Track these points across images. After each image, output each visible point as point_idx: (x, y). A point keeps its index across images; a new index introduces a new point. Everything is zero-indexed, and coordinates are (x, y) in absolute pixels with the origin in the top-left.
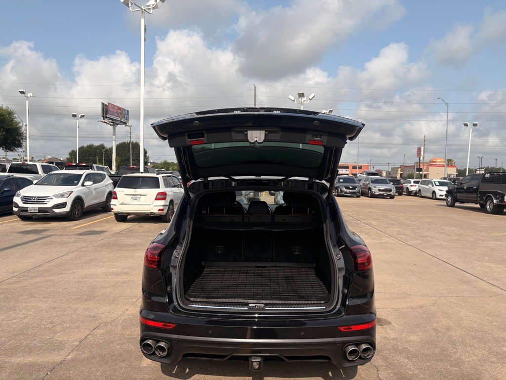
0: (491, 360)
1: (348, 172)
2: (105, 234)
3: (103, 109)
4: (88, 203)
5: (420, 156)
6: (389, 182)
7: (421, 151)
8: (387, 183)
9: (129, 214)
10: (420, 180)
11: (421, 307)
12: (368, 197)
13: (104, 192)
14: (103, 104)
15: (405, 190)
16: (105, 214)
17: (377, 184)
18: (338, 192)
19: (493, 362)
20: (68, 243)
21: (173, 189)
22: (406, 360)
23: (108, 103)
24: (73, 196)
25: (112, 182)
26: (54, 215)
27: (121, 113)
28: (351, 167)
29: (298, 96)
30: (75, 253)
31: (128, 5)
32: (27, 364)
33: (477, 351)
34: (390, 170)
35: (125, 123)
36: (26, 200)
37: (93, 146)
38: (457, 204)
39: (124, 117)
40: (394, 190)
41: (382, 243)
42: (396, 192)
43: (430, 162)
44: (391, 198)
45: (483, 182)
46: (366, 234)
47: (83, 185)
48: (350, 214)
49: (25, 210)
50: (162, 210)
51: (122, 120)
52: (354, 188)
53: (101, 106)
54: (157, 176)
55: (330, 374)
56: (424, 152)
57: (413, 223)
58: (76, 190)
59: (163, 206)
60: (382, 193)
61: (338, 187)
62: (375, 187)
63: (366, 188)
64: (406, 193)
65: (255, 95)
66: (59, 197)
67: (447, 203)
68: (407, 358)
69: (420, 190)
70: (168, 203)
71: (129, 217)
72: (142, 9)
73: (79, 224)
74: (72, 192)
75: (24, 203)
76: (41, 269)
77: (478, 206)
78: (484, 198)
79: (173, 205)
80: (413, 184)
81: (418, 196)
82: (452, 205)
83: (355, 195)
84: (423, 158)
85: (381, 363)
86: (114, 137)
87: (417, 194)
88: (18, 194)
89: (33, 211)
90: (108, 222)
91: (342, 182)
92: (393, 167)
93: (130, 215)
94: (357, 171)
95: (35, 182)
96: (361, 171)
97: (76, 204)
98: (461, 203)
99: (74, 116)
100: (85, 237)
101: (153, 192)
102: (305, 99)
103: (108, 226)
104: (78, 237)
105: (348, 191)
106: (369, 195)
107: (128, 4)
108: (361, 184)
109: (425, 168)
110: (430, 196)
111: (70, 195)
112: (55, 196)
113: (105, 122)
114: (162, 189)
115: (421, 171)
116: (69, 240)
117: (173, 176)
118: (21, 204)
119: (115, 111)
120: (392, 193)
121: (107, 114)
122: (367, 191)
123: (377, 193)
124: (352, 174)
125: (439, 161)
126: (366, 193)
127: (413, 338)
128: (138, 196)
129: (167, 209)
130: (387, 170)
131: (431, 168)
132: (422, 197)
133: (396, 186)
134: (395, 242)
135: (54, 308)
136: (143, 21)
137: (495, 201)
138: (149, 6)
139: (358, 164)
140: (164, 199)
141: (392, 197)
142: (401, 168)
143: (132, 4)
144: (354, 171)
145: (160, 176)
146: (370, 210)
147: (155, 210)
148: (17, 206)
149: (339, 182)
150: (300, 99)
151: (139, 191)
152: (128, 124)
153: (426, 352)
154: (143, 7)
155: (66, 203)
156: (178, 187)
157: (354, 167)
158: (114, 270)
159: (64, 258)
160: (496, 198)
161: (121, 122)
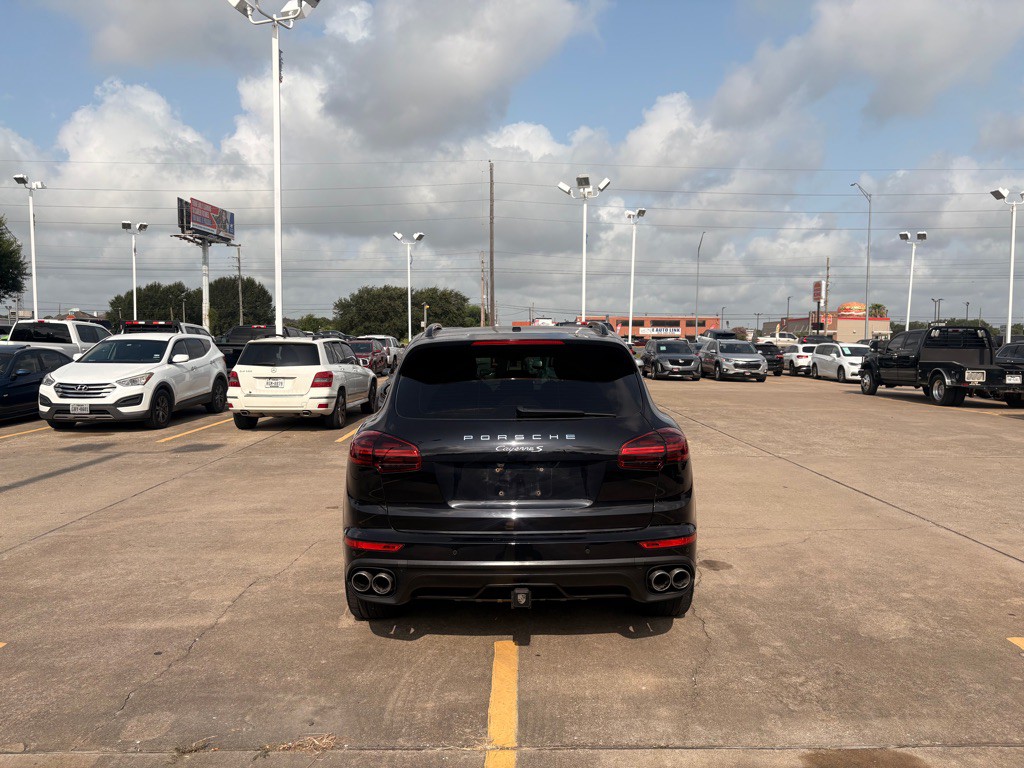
0: (879, 608)
1: (677, 333)
2: (222, 449)
3: (181, 212)
4: (181, 395)
5: (819, 299)
6: (754, 349)
7: (820, 290)
8: (751, 352)
9: (262, 414)
10: (816, 345)
11: (784, 545)
12: (714, 379)
13: (207, 374)
14: (180, 201)
15: (786, 365)
16: (211, 418)
17: (730, 354)
18: (656, 370)
19: (882, 611)
20: (158, 465)
21: (344, 366)
22: (748, 611)
23: (192, 199)
24: (153, 383)
25: (222, 355)
26: (118, 417)
27: (219, 220)
28: (683, 323)
29: (576, 183)
30: (179, 482)
31: (244, 12)
32: (157, 631)
33: (860, 598)
34: (761, 328)
35: (227, 240)
36: (64, 390)
37: (159, 286)
38: (882, 389)
39: (225, 227)
40: (764, 365)
41: (731, 455)
42: (769, 370)
43: (839, 311)
44: (758, 381)
45: (926, 345)
46: (703, 442)
47: (170, 362)
48: (678, 409)
49: (65, 409)
50: (325, 406)
51: (221, 234)
52: (688, 362)
53: (175, 204)
54: (315, 342)
55: (631, 629)
56: (827, 291)
57: (794, 422)
58: (160, 370)
59: (327, 398)
60: (742, 371)
61: (657, 361)
62: (727, 360)
63: (710, 363)
64: (788, 372)
65: (492, 181)
66: (128, 385)
67: (862, 388)
68: (751, 607)
69: (814, 364)
70: (335, 393)
71: (261, 420)
72: (274, 20)
73: (169, 435)
74: (152, 374)
75: (61, 397)
76: (125, 505)
77: (920, 392)
78: (929, 375)
79: (344, 397)
80: (801, 353)
81: (812, 377)
82: (872, 392)
83: (689, 377)
84: (826, 302)
85: (708, 615)
86: (205, 267)
87: (810, 372)
88: (48, 380)
89: (79, 412)
90: (222, 429)
91: (663, 352)
92: (767, 321)
93: (264, 416)
94: (695, 331)
95: (77, 357)
96: (703, 329)
97: (158, 397)
98: (888, 386)
99: (127, 226)
100: (186, 455)
101: (309, 372)
102: (590, 189)
103: (223, 438)
104: (174, 455)
105: (676, 368)
106: (717, 376)
107: (246, 10)
108: (700, 354)
109: (828, 322)
110: (834, 374)
111: (148, 380)
112: (119, 382)
113: (185, 238)
114: (324, 366)
115: (822, 329)
116: (158, 461)
117: (343, 343)
118: (55, 399)
119: (206, 215)
120: (760, 371)
121: (188, 222)
122: (713, 367)
123: (731, 372)
124: (686, 337)
125: (857, 308)
126: (711, 371)
127: (763, 584)
128: (279, 381)
129: (334, 403)
130: (755, 327)
131: (840, 323)
132: (819, 378)
133: (769, 357)
134: (755, 454)
135: (173, 560)
136: (275, 43)
137: (948, 381)
138: (286, 14)
139: (698, 317)
140: (329, 384)
141: (761, 379)
142: (781, 323)
143: (253, 10)
144: (691, 331)
145: (319, 343)
146: (717, 402)
147: (312, 406)
148: (46, 401)
149: (659, 351)
150: (582, 190)
151: (281, 371)
152: (232, 242)
153: (781, 600)
154: (275, 17)
155: (142, 395)
156: (352, 363)
157: (690, 324)
158: (259, 506)
159: (161, 488)
160: (950, 376)
161: (219, 237)
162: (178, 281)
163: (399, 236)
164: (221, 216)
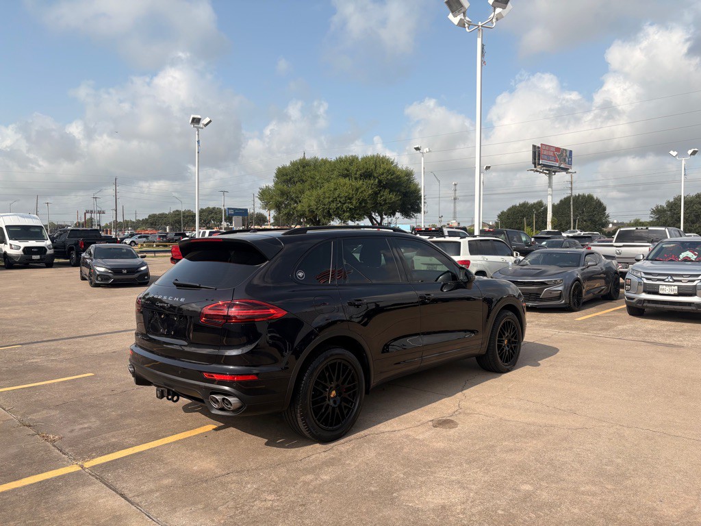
3: (534, 153)
14: (534, 146)
23: (542, 144)
27: (561, 156)
35: (566, 170)
37: (528, 204)
39: (565, 160)
51: (562, 166)
53: (531, 148)
72: (479, 26)
86: (550, 189)
107: (464, 24)
113: (538, 171)
114: (463, 257)
119: (551, 154)
121: (539, 160)
136: (479, 41)
152: (570, 170)
161: (560, 168)
162: (539, 200)
163: (674, 153)
164: (562, 153)
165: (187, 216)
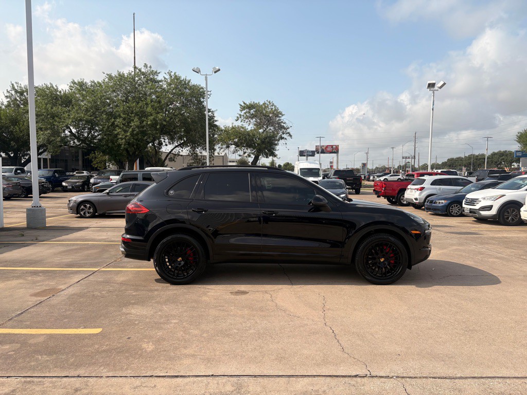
75: (465, 204)
89: (467, 211)
165: (480, 159)
